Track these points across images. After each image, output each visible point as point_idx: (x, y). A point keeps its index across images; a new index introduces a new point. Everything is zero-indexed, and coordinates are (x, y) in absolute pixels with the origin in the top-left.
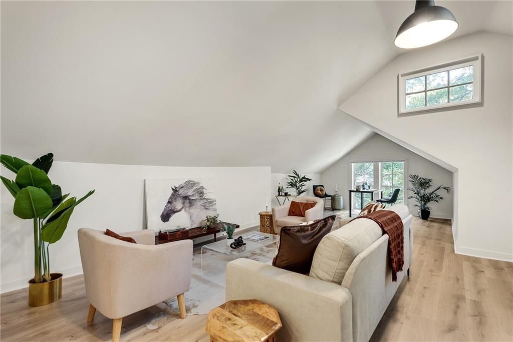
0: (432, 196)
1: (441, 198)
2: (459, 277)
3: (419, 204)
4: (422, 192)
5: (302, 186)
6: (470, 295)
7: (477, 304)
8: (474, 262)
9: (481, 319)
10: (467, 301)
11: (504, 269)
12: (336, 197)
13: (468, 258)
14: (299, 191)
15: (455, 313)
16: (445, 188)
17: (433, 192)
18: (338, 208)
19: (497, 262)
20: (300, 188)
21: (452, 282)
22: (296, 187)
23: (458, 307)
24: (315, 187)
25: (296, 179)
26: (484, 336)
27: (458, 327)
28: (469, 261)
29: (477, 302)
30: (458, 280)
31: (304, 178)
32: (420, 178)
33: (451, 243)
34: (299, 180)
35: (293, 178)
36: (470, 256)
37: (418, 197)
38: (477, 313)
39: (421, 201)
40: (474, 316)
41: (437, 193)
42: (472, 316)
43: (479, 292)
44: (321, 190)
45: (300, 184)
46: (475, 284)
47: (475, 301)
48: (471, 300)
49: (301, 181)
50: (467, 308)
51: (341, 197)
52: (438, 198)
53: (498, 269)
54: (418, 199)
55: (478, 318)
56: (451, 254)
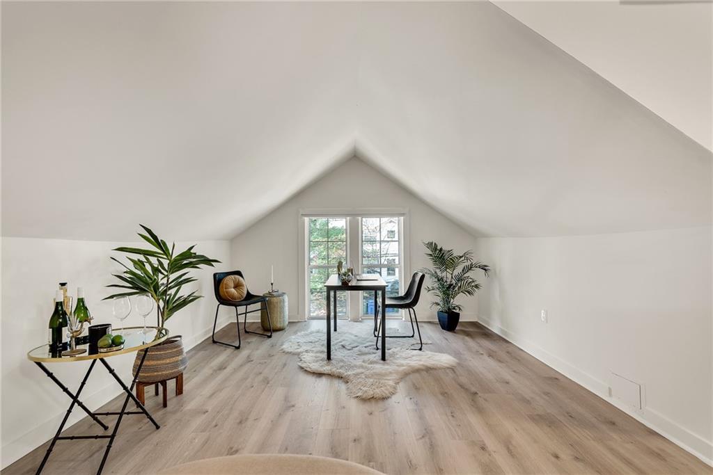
5: (179, 283)
12: (275, 300)
14: (167, 302)
18: (279, 325)
20: (173, 291)
22: (156, 288)
24: (218, 280)
25: (154, 260)
31: (188, 254)
34: (166, 263)
35: (142, 258)
44: (238, 286)
45: (173, 276)
49: (176, 265)
51: (286, 298)
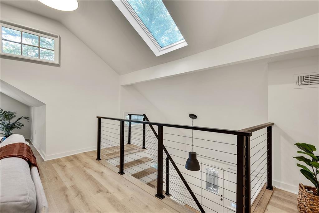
0: (15, 124)
1: (22, 125)
2: (56, 176)
3: (4, 132)
4: (6, 122)
6: (68, 184)
7: (74, 187)
8: (58, 162)
9: (81, 195)
10: (68, 188)
11: (73, 160)
13: (54, 161)
15: (68, 201)
16: (25, 118)
17: (16, 121)
19: (68, 157)
21: (54, 181)
23: (67, 196)
26: (88, 204)
27: (74, 210)
28: (55, 163)
29: (73, 185)
30: (56, 178)
32: (5, 111)
33: (38, 155)
36: (54, 160)
37: (3, 127)
38: (78, 193)
39: (6, 129)
40: (77, 195)
41: (20, 121)
42: (76, 196)
43: (71, 179)
46: (67, 175)
47: (72, 186)
48: (70, 186)
50: (71, 193)
52: (20, 126)
53: (71, 161)
54: (3, 128)
55: (79, 196)
56: (43, 163)
